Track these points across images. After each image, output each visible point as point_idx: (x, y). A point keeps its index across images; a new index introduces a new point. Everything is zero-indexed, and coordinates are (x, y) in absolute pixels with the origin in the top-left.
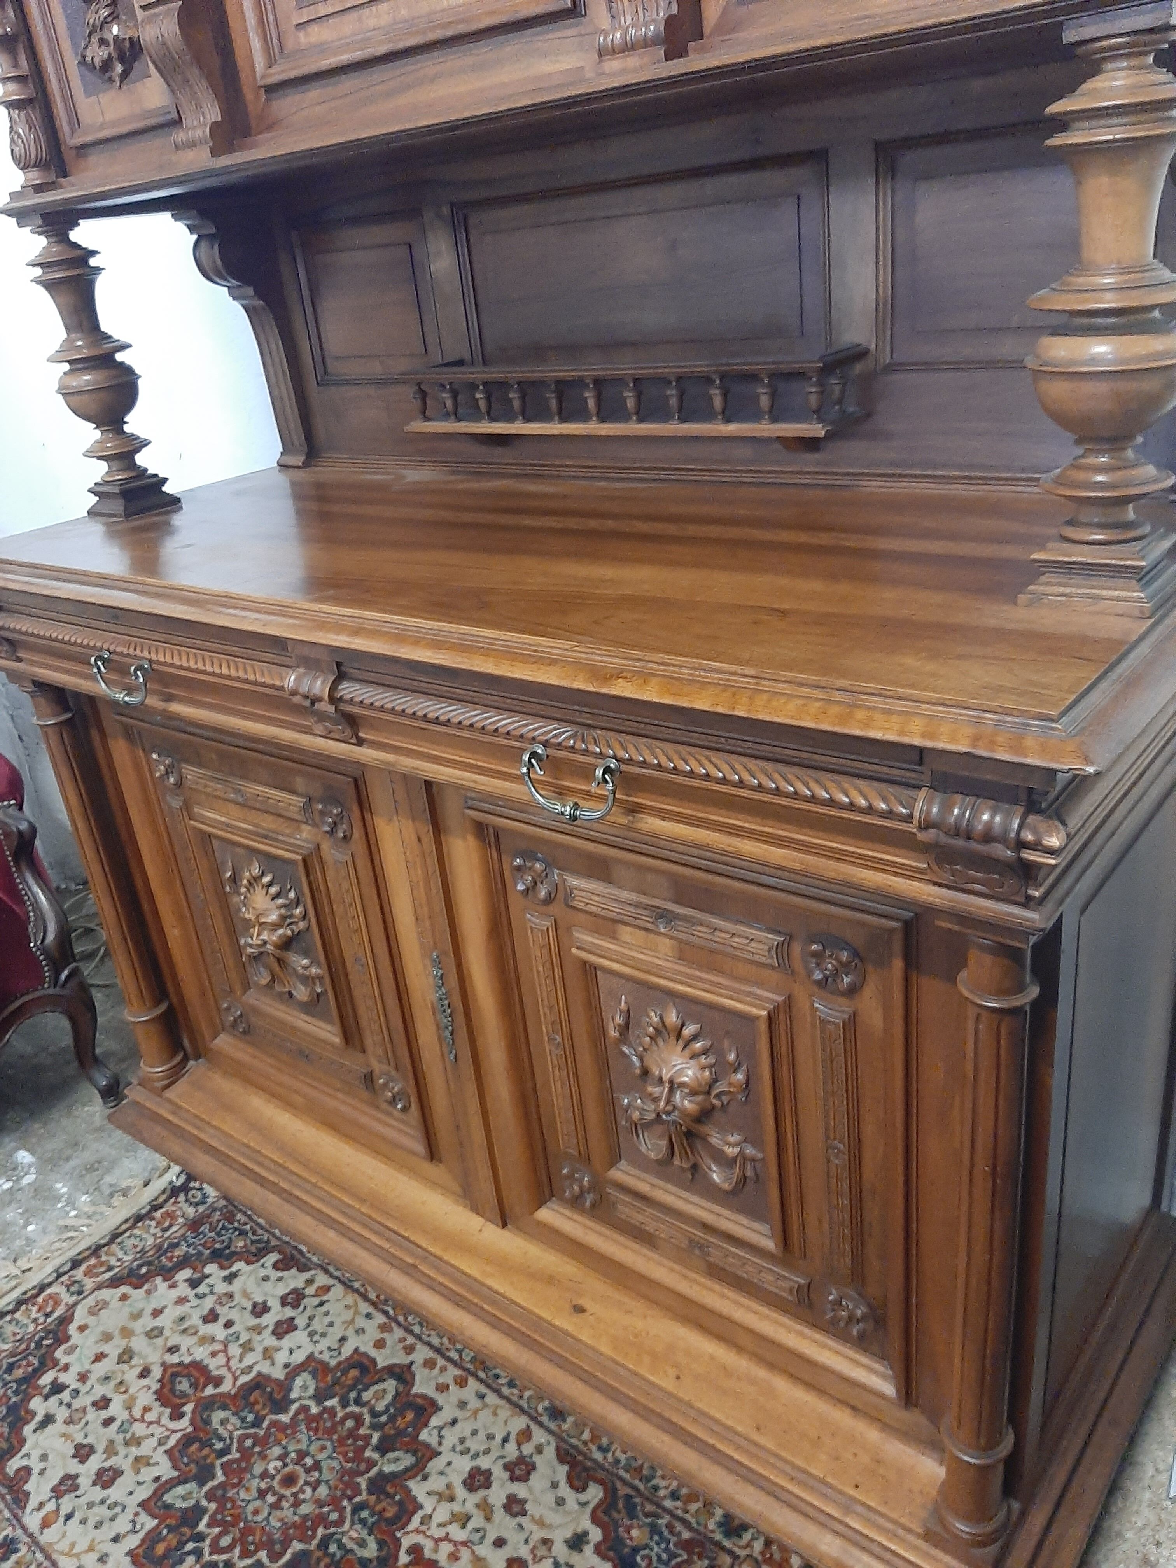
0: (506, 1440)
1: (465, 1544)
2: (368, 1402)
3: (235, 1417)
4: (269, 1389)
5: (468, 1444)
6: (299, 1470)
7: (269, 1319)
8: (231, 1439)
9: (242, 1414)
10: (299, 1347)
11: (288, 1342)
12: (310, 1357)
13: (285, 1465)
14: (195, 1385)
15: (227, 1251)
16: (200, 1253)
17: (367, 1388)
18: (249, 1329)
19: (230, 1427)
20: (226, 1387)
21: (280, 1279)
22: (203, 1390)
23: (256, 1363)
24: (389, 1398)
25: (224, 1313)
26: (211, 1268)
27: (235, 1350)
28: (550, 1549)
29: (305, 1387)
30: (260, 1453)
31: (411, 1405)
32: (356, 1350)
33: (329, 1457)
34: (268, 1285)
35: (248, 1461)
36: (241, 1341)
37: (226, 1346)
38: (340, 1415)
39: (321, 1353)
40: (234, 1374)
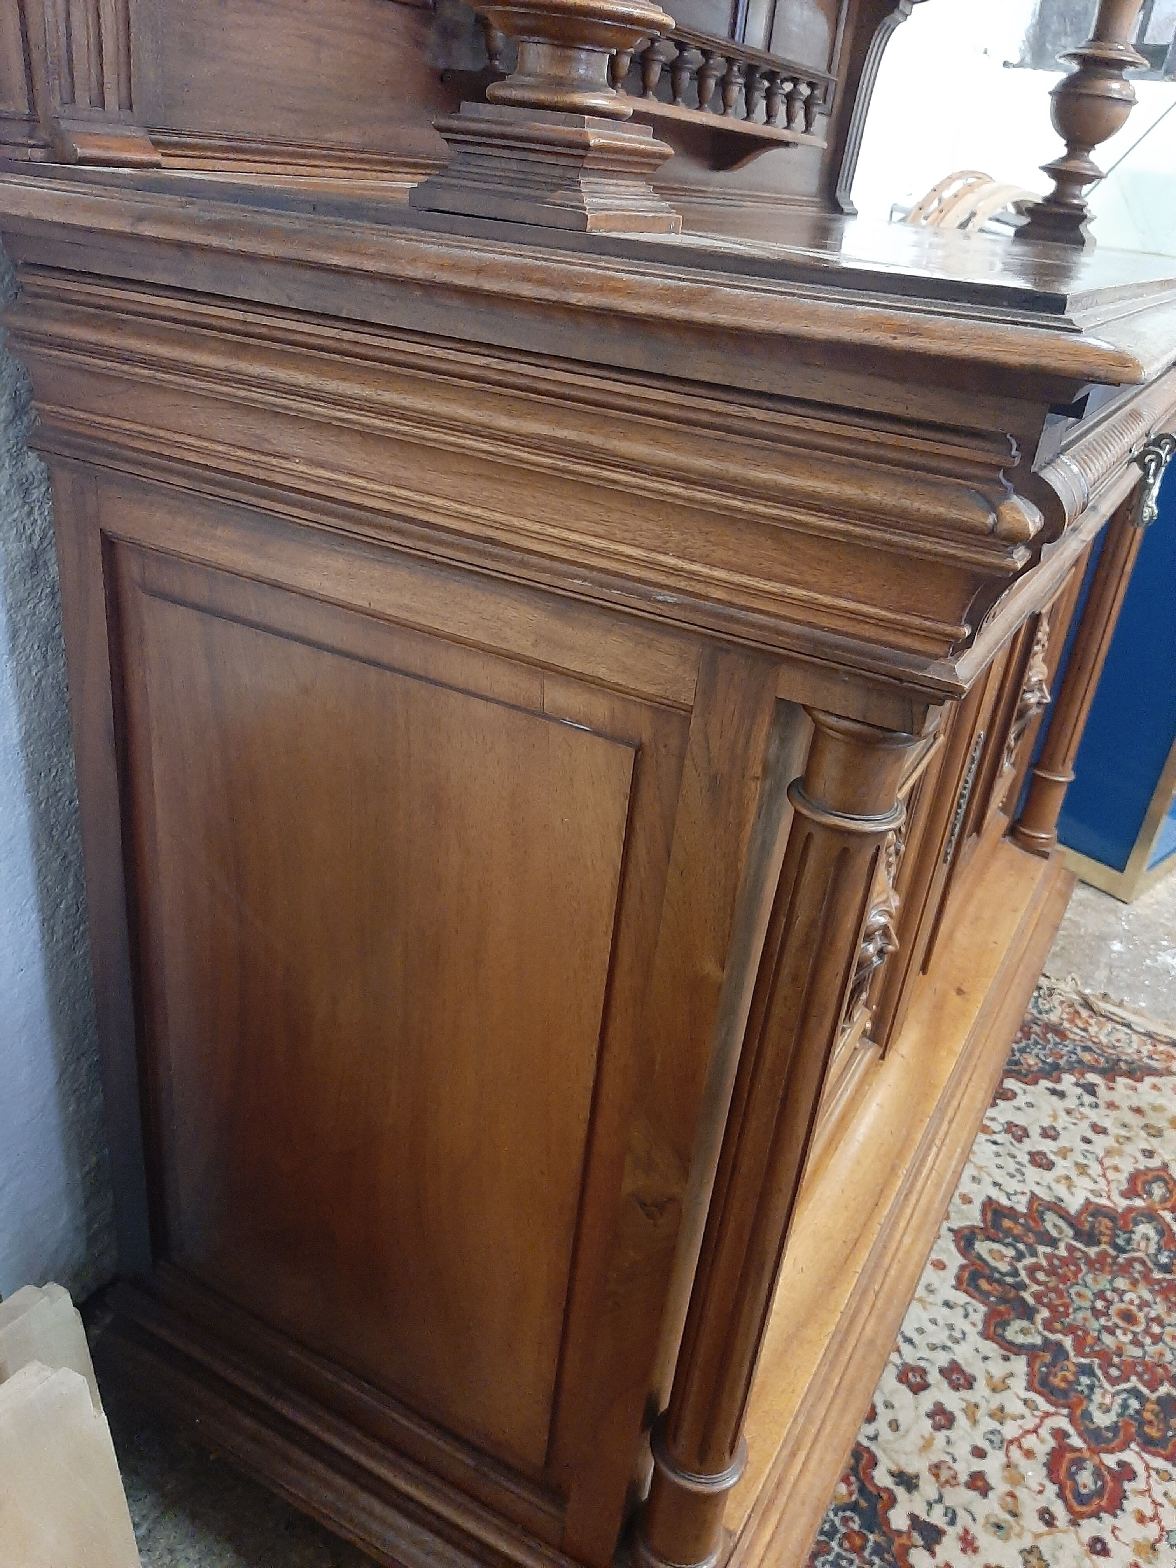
0: (995, 1143)
1: (1102, 1164)
2: (1011, 1264)
3: (1093, 1397)
4: (1044, 1369)
5: (1012, 1171)
6: (1112, 1310)
7: (953, 1401)
8: (1118, 1393)
9: (1086, 1392)
10: (977, 1350)
11: (975, 1368)
12: (985, 1335)
13: (1117, 1326)
14: (1079, 1463)
15: (863, 1504)
16: (878, 1550)
17: (996, 1270)
18: (975, 1423)
19: (1108, 1400)
20: (1064, 1423)
21: (888, 1405)
22: (1080, 1450)
23: (1018, 1397)
24: (996, 1246)
25: (965, 1466)
26: (898, 1519)
27: (1010, 1430)
28: (1073, 1109)
29: (1025, 1332)
30: (1120, 1356)
31: (996, 1225)
32: (956, 1288)
33: (1086, 1286)
34: (904, 1419)
35: (1134, 1365)
36: (995, 1425)
37: (1011, 1442)
38: (1036, 1288)
39: (974, 1325)
40: (1042, 1419)
